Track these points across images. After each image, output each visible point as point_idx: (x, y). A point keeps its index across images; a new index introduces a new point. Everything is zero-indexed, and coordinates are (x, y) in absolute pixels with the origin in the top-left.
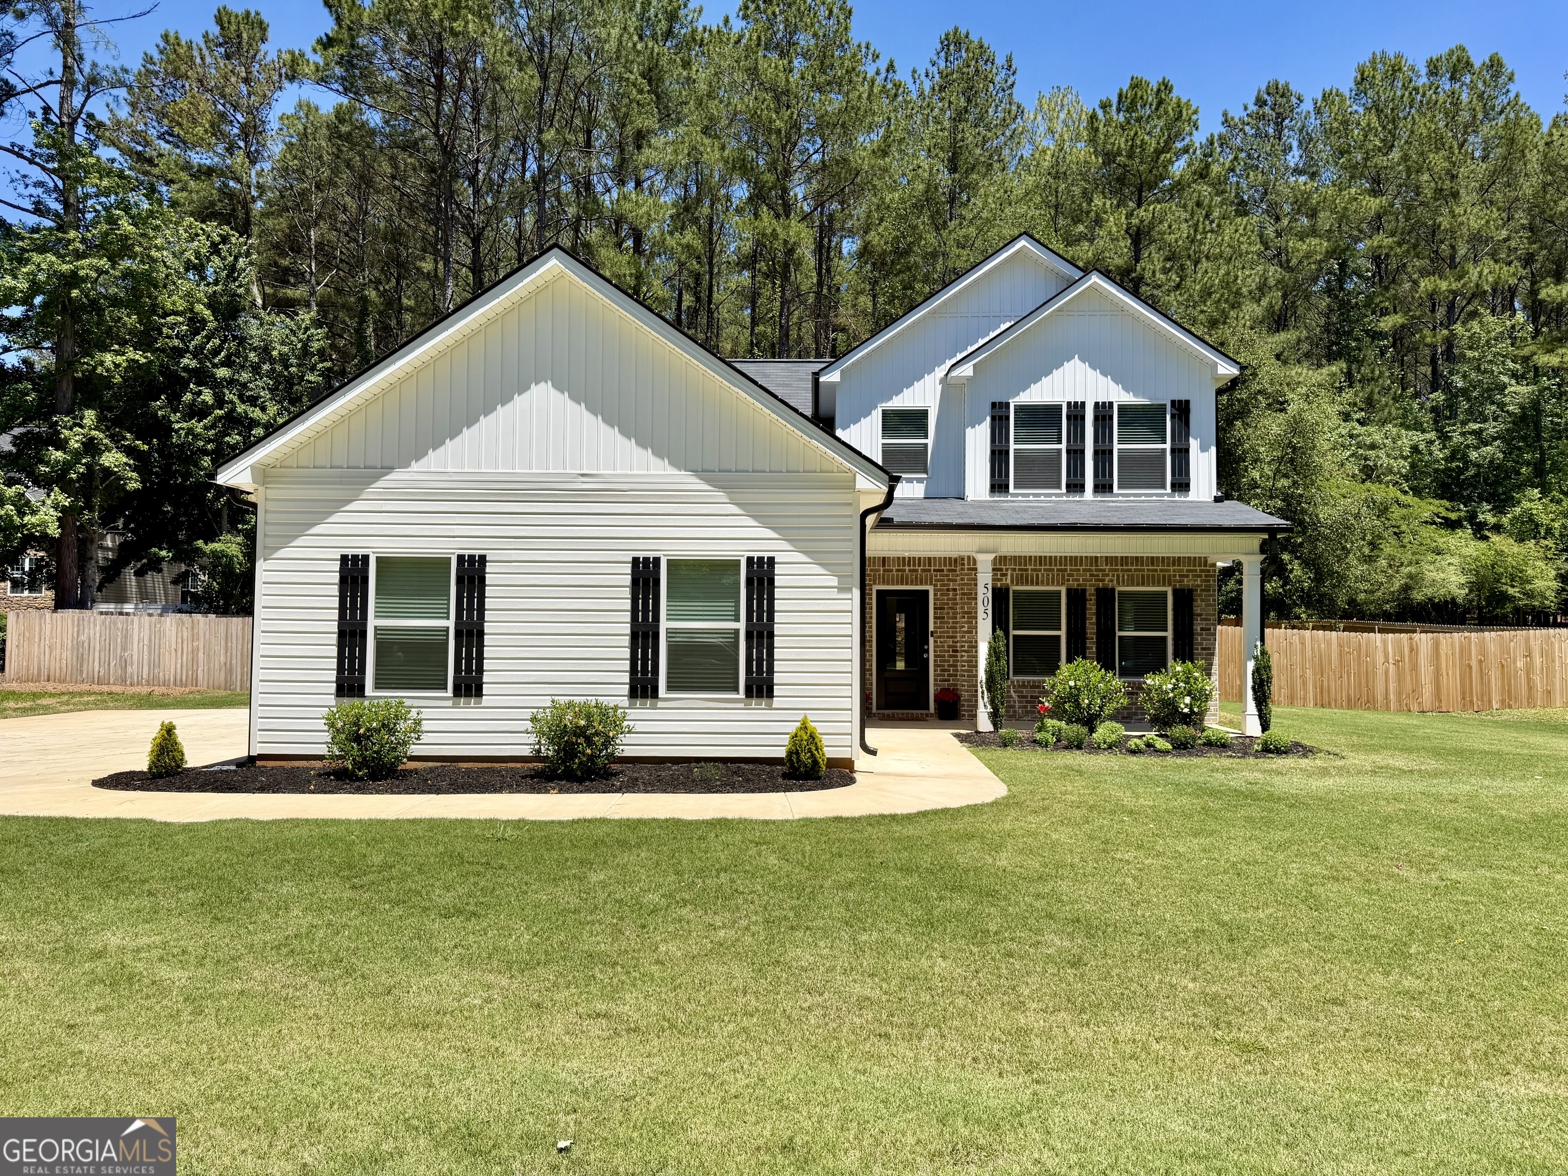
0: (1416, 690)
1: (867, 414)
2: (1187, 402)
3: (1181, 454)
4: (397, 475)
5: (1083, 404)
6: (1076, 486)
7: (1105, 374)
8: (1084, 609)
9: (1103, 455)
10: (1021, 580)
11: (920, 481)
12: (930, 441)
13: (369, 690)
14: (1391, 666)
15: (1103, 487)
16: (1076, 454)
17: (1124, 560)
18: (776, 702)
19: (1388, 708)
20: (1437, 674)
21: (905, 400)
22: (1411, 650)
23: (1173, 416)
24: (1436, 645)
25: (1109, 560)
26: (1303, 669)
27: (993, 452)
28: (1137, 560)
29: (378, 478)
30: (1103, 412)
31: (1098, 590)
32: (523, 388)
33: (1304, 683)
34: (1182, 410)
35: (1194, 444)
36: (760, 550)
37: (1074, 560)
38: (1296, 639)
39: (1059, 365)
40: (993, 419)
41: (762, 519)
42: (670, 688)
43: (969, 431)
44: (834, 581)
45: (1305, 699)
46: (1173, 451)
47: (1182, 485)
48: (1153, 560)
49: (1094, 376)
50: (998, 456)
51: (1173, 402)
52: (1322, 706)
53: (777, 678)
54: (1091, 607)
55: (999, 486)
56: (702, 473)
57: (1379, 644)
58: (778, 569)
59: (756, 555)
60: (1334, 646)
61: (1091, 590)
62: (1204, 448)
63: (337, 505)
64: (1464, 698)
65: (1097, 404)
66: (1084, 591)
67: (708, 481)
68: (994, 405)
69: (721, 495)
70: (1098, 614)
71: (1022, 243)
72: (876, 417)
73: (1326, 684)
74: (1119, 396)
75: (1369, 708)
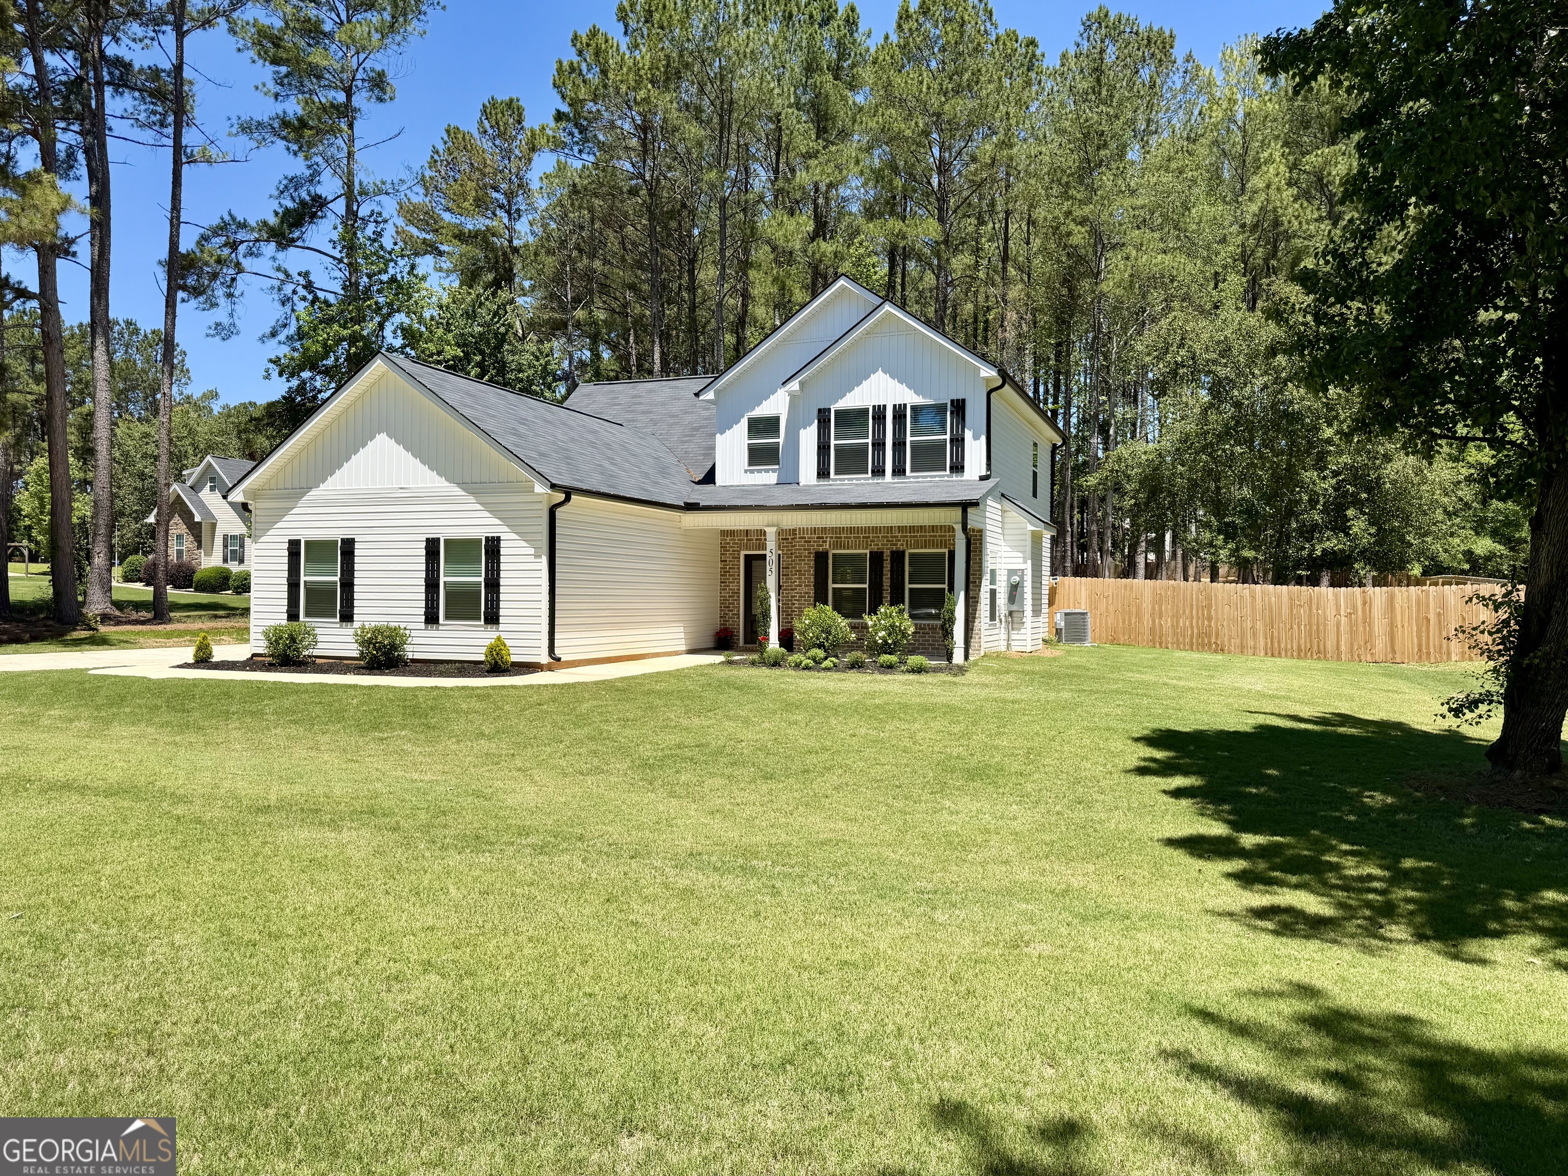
0: (1369, 641)
1: (737, 422)
2: (964, 400)
3: (958, 441)
4: (313, 492)
5: (885, 406)
6: (879, 471)
7: (901, 382)
8: (882, 567)
9: (899, 445)
10: (837, 545)
11: (774, 471)
12: (781, 440)
13: (302, 618)
14: (1343, 618)
15: (899, 471)
16: (879, 445)
17: (912, 529)
18: (501, 627)
19: (1339, 659)
20: (1392, 625)
21: (763, 410)
22: (1364, 603)
23: (952, 413)
24: (1391, 599)
25: (901, 529)
26: (1254, 621)
27: (819, 447)
28: (922, 528)
29: (304, 494)
30: (899, 413)
31: (892, 552)
32: (372, 438)
33: (1254, 635)
34: (959, 407)
35: (968, 434)
36: (492, 532)
37: (875, 529)
38: (1247, 592)
39: (867, 377)
40: (819, 421)
41: (494, 513)
42: (447, 617)
43: (802, 432)
44: (532, 551)
45: (1255, 648)
46: (952, 440)
47: (958, 468)
48: (933, 528)
49: (893, 383)
50: (823, 448)
51: (952, 401)
52: (1273, 655)
53: (502, 612)
54: (887, 566)
55: (823, 473)
56: (462, 484)
57: (1330, 596)
58: (502, 544)
59: (490, 535)
60: (1285, 599)
61: (887, 553)
62: (976, 437)
63: (287, 511)
64: (1420, 650)
65: (895, 406)
66: (882, 553)
67: (464, 490)
68: (820, 410)
69: (472, 499)
70: (892, 571)
71: (842, 282)
72: (744, 423)
73: (1276, 634)
74: (911, 398)
75: (1319, 658)
